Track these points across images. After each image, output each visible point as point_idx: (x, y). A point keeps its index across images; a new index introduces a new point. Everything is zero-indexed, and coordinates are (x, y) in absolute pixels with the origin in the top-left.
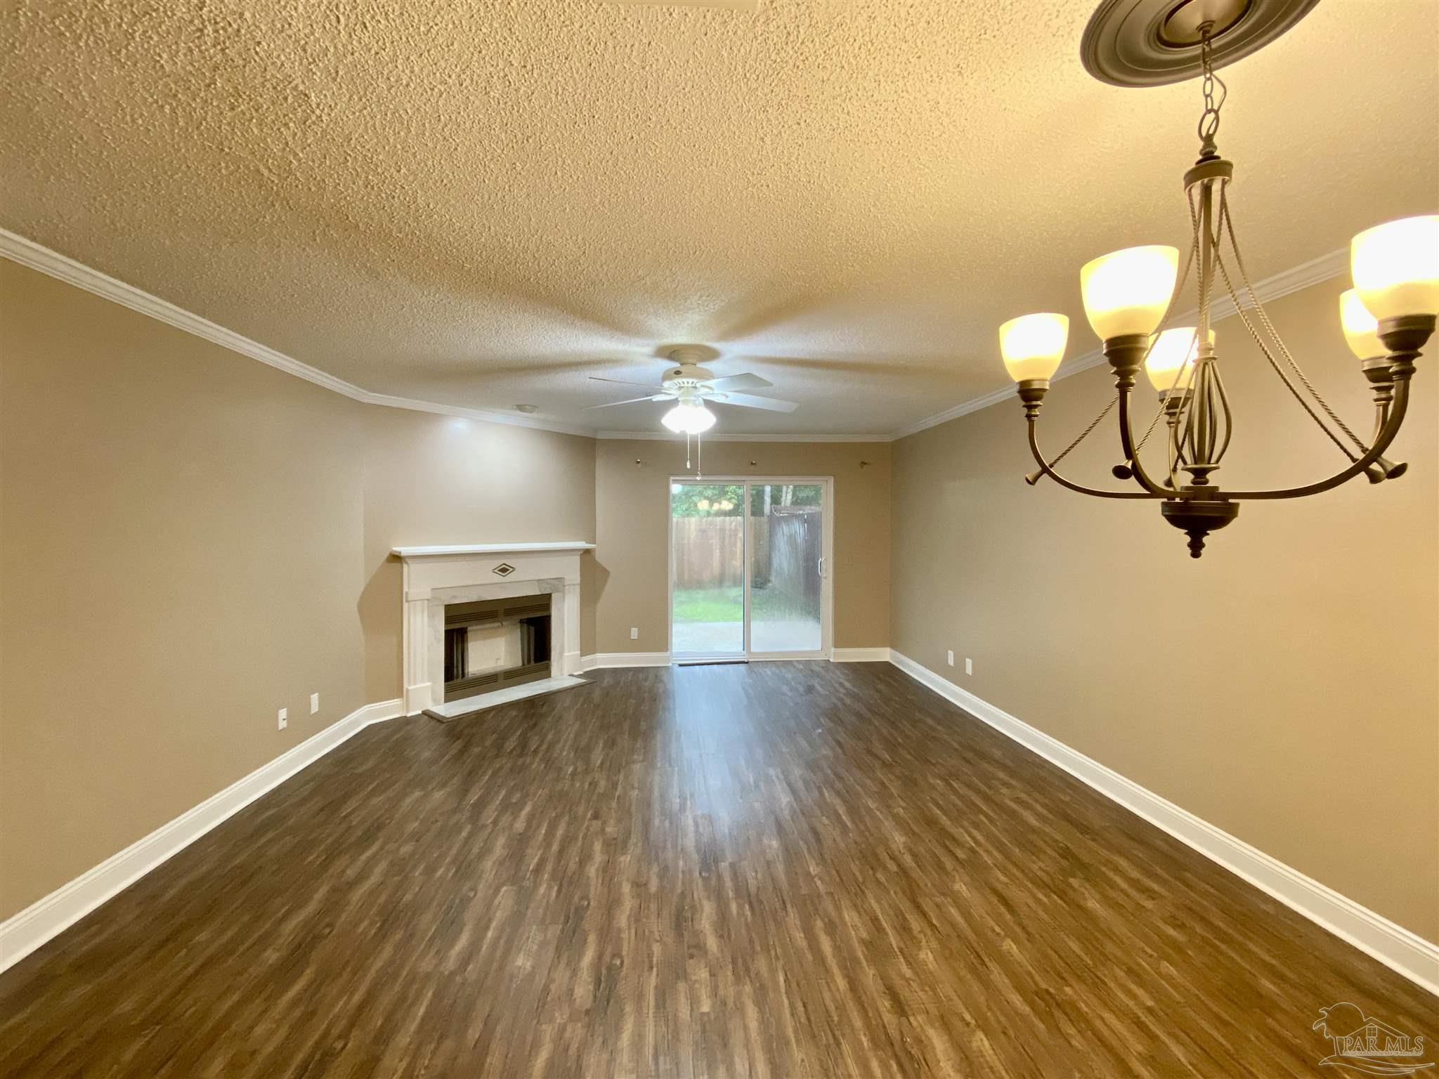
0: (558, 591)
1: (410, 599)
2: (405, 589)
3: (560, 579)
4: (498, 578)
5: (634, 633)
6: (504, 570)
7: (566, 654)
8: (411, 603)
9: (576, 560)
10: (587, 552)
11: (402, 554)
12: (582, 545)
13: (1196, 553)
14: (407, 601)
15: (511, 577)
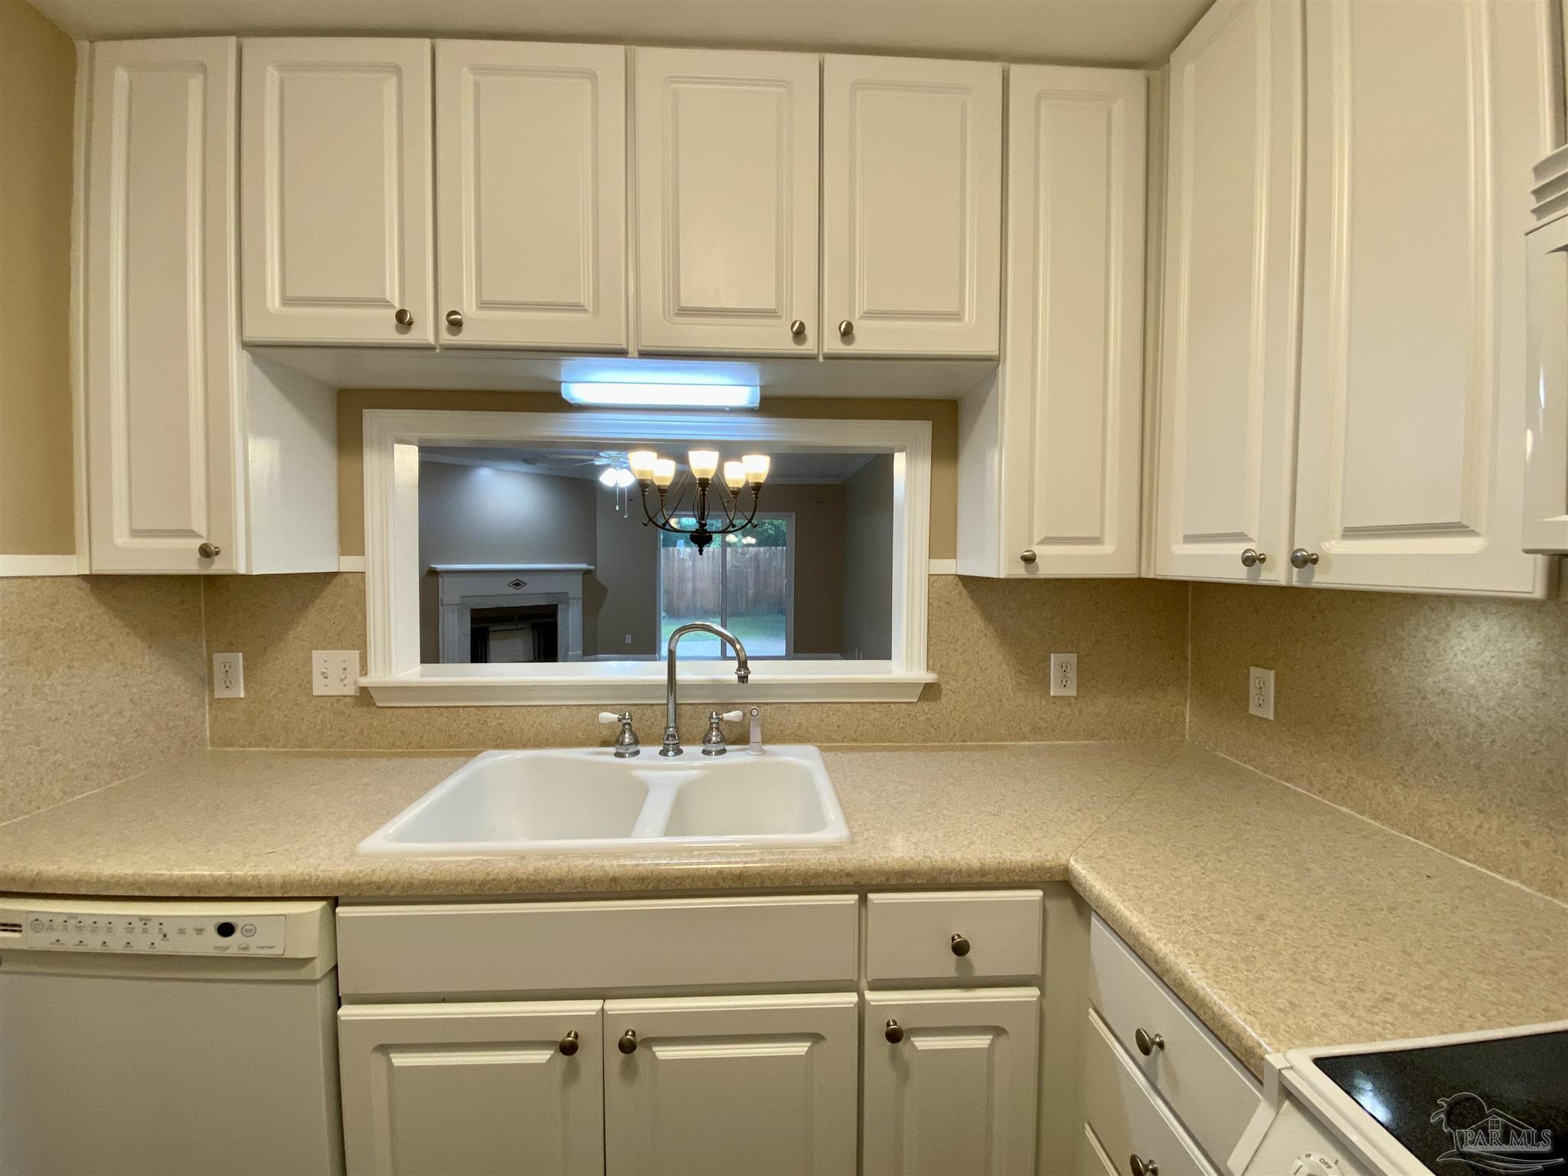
0: (561, 603)
1: (444, 603)
2: (440, 596)
3: (566, 593)
4: (512, 591)
5: (628, 639)
6: (517, 585)
7: (570, 653)
8: (445, 607)
9: (579, 579)
10: (587, 572)
11: (437, 570)
12: (584, 566)
13: (701, 554)
14: (442, 605)
15: (523, 590)
